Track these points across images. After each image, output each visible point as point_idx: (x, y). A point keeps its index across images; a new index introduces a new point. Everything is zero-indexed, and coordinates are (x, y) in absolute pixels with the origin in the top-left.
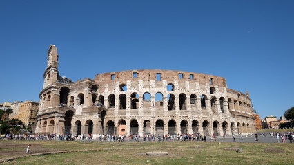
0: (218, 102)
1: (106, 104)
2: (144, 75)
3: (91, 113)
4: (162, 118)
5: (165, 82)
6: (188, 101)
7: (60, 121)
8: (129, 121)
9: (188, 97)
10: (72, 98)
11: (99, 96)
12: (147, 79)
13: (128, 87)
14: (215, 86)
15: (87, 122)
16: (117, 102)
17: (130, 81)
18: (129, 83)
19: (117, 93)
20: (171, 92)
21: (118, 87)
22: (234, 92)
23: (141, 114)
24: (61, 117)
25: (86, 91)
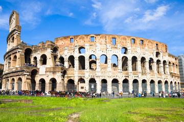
0: (162, 65)
1: (66, 64)
2: (101, 39)
3: (54, 72)
4: (117, 78)
5: (119, 46)
6: (139, 63)
7: (27, 79)
8: (88, 80)
9: (139, 59)
10: (35, 58)
11: (59, 57)
12: (103, 42)
13: (86, 49)
14: (160, 51)
15: (51, 80)
16: (77, 63)
17: (88, 44)
18: (87, 46)
19: (76, 55)
20: (125, 55)
21: (77, 50)
22: (173, 57)
23: (99, 74)
24: (28, 75)
25: (48, 53)
